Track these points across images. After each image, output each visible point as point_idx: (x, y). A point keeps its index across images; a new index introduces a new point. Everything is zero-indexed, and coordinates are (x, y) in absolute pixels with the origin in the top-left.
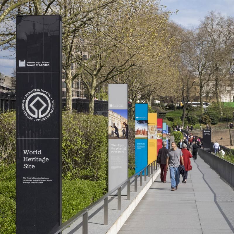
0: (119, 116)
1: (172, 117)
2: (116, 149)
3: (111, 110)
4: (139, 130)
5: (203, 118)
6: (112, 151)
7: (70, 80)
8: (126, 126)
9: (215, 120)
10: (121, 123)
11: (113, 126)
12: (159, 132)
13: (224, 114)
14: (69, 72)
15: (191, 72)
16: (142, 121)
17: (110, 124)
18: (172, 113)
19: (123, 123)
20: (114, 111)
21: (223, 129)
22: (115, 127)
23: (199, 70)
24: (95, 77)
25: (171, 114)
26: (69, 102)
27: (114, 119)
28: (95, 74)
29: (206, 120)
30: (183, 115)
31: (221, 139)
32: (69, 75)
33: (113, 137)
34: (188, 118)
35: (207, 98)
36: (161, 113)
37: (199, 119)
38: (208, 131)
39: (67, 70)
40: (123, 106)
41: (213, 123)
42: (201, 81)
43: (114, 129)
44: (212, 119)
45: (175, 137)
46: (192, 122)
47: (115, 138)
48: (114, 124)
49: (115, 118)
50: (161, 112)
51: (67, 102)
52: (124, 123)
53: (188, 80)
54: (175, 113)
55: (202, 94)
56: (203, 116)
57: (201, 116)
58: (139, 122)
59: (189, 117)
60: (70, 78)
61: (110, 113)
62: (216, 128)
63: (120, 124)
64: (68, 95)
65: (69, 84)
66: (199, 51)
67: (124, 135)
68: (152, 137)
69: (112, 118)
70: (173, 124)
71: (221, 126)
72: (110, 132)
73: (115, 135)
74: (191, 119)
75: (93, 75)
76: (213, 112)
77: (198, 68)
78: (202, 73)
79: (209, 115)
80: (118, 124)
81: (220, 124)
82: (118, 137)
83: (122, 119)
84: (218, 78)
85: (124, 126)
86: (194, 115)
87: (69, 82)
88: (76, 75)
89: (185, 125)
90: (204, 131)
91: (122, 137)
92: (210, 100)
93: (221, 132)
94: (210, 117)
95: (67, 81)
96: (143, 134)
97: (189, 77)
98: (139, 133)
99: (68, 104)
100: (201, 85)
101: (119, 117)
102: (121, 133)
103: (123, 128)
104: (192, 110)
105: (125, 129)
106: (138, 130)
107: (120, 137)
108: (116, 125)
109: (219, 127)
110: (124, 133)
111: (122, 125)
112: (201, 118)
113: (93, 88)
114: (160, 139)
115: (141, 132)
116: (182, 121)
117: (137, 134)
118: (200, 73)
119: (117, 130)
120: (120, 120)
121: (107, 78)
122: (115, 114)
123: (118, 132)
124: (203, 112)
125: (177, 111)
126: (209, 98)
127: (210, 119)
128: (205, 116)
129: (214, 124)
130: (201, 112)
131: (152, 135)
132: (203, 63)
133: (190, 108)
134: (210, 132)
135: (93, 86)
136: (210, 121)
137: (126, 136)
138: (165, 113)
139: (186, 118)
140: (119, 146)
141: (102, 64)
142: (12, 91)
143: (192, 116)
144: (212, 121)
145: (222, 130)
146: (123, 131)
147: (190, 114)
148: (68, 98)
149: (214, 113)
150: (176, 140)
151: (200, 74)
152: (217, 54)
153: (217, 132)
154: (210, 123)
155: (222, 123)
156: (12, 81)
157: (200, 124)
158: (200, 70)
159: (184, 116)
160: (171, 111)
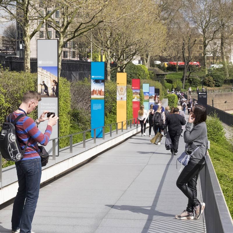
0: (48, 73)
1: (171, 79)
2: (45, 108)
3: (40, 67)
4: (96, 90)
5: (206, 79)
6: (41, 110)
7: (28, 38)
8: (56, 84)
9: (219, 82)
10: (51, 80)
11: (43, 84)
12: (136, 93)
13: (230, 75)
14: (27, 29)
15: (193, 29)
16: (99, 80)
17: (39, 82)
18: (173, 74)
19: (52, 80)
20: (44, 68)
21: (228, 91)
22: (44, 85)
23: (202, 27)
24: (62, 34)
25: (172, 76)
26: (27, 61)
27: (43, 77)
28: (62, 31)
29: (210, 82)
30: (183, 77)
31: (226, 102)
32: (27, 33)
33: (43, 95)
34: (189, 79)
35: (214, 58)
36: (159, 75)
37: (202, 81)
38: (203, 93)
39: (25, 26)
40: (52, 63)
41: (217, 85)
42: (205, 39)
43: (43, 88)
44: (216, 81)
45: (169, 100)
46: (194, 84)
47: (44, 96)
48: (44, 82)
49: (45, 75)
50: (159, 73)
51: (25, 61)
52: (54, 81)
53: (189, 39)
54: (177, 75)
55: (206, 54)
56: (206, 77)
57: (204, 77)
58: (95, 81)
59: (191, 78)
60: (28, 35)
61: (39, 70)
62: (220, 91)
63: (50, 82)
64: (26, 54)
65: (27, 41)
66: (203, 6)
67: (54, 93)
68: (122, 99)
69: (41, 75)
70: (173, 86)
71: (226, 88)
72: (39, 91)
73: (45, 93)
74: (193, 81)
75: (60, 32)
76: (217, 73)
77: (202, 25)
78: (205, 30)
79: (212, 76)
80: (47, 82)
81: (225, 86)
82: (48, 95)
83: (52, 77)
84: (224, 35)
85: (54, 84)
86: (196, 76)
87: (27, 40)
88: (35, 32)
89: (186, 87)
90: (200, 93)
91: (52, 95)
92: (217, 60)
93: (226, 95)
94: (214, 79)
95: (25, 38)
96: (99, 94)
97: (191, 35)
98: (96, 93)
99: (26, 63)
100: (205, 43)
101: (49, 75)
102: (50, 92)
103: (52, 86)
104: (194, 71)
105: (55, 87)
106: (94, 90)
107: (50, 95)
108: (45, 83)
109: (224, 90)
110: (53, 91)
111: (52, 83)
112: (204, 80)
113: (60, 46)
114: (137, 101)
115: (98, 92)
116: (182, 83)
117: (93, 95)
118: (203, 30)
119: (46, 88)
120: (50, 78)
121: (74, 35)
122: (45, 71)
123: (47, 90)
124: (207, 73)
125: (179, 72)
126: (215, 58)
127: (214, 80)
128: (209, 78)
129: (219, 86)
130: (205, 73)
131: (122, 96)
132: (207, 19)
133: (192, 69)
134: (206, 94)
135: (60, 44)
136: (214, 83)
137: (56, 95)
138: (164, 75)
139: (187, 80)
140: (49, 104)
141: (69, 21)
142: (3, 51)
143: (194, 77)
144: (217, 83)
145: (227, 93)
146: (53, 89)
147: (192, 76)
148: (26, 56)
149: (219, 74)
150: (170, 103)
151: (204, 32)
152: (223, 9)
153: (221, 95)
154: (214, 85)
155: (227, 86)
156: (3, 40)
157: (202, 86)
158: (204, 27)
159: (185, 78)
160: (172, 72)
